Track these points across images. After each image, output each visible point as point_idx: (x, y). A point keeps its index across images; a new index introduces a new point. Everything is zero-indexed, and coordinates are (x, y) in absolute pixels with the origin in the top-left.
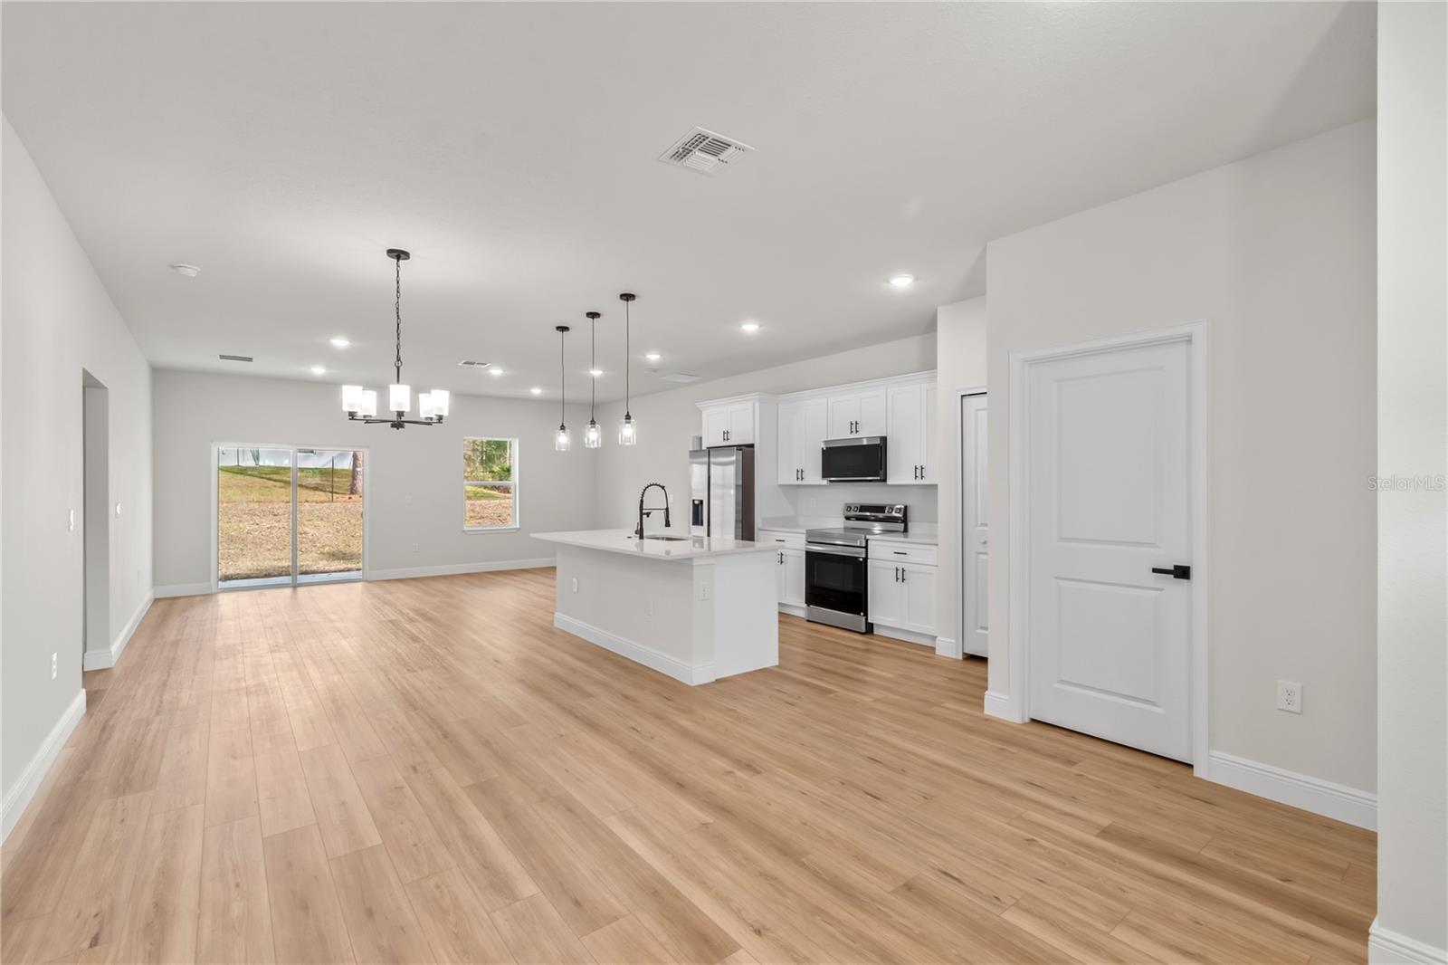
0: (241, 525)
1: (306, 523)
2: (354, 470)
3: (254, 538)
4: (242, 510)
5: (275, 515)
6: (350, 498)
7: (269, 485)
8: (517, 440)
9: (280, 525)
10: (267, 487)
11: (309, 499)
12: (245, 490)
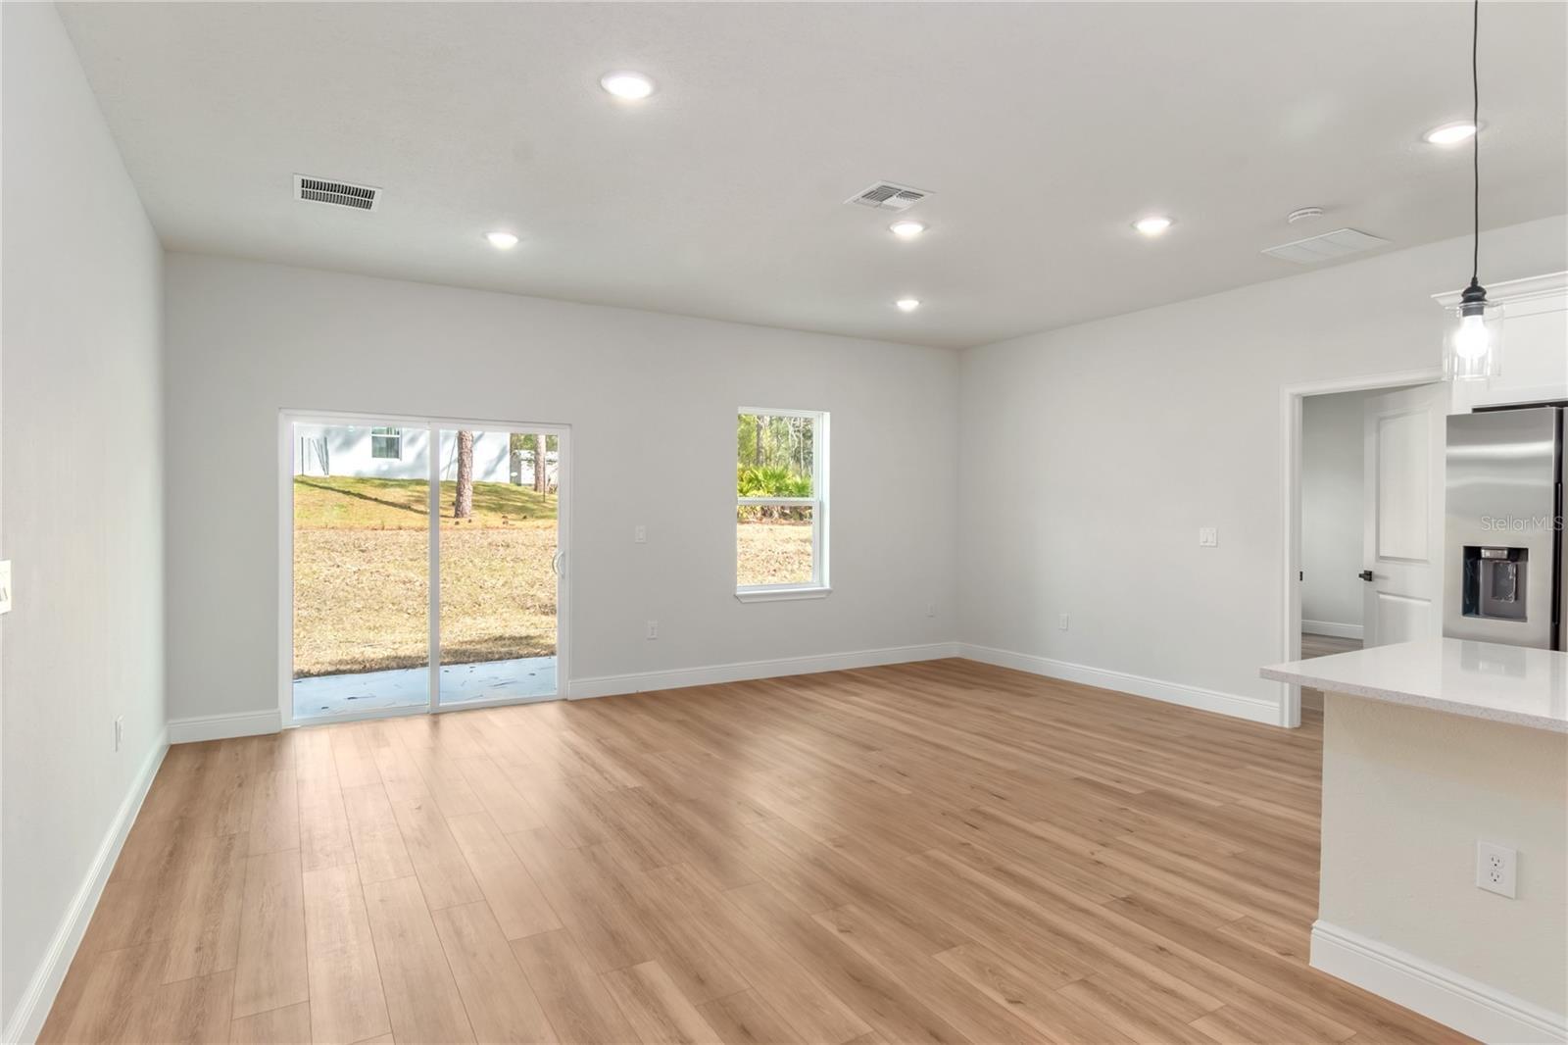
0: (315, 568)
1: (410, 563)
2: (459, 482)
3: (336, 590)
4: (314, 542)
5: (363, 551)
6: (457, 523)
7: (345, 503)
8: (827, 415)
9: (372, 567)
10: (343, 506)
11: (403, 524)
12: (312, 508)
